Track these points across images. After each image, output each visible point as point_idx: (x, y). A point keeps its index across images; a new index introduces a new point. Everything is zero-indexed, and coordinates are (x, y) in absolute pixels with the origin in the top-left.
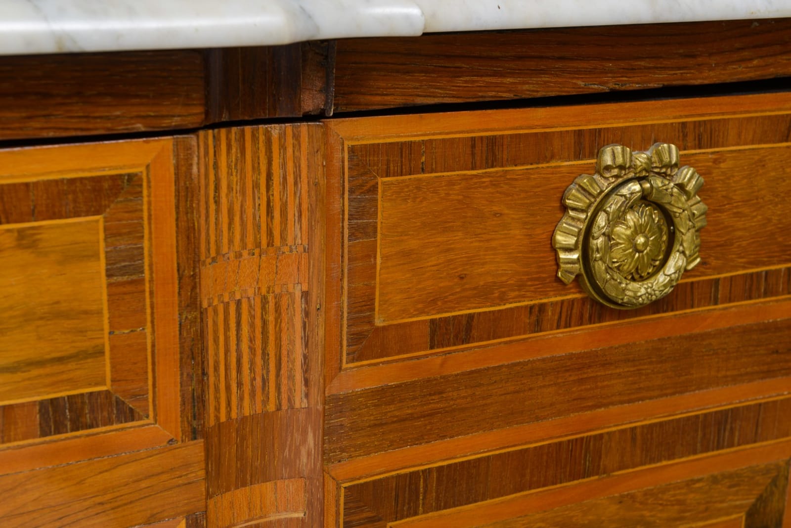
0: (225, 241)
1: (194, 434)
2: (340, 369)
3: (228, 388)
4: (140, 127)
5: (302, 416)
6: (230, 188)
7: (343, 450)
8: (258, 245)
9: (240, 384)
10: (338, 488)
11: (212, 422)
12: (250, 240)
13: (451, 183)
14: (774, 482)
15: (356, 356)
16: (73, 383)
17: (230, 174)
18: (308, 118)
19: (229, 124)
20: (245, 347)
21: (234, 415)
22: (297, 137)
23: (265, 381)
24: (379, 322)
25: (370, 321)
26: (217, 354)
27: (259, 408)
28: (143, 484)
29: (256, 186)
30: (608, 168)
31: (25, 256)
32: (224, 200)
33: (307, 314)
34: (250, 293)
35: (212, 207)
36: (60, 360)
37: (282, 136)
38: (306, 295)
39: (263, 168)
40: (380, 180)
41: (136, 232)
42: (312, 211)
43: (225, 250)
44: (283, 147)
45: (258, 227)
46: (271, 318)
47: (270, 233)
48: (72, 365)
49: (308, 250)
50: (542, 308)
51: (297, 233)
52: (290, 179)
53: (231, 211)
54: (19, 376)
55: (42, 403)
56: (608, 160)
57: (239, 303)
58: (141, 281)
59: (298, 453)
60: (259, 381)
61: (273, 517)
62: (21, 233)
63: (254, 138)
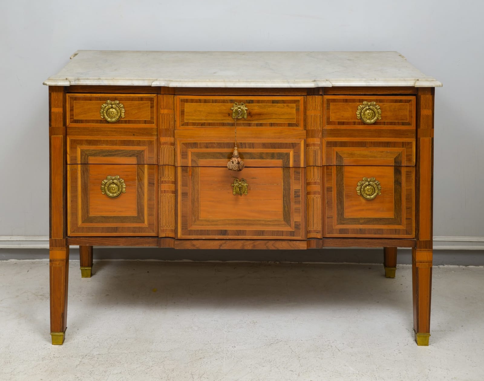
1: (305, 130)
2: (325, 126)
3: (310, 125)
4: (300, 95)
5: (319, 130)
6: (311, 102)
7: (326, 136)
8: (314, 109)
9: (312, 125)
10: (325, 141)
11: (308, 129)
13: (341, 104)
14: (399, 155)
15: (327, 124)
16: (292, 121)
18: (320, 95)
19: (311, 95)
20: (312, 121)
21: (311, 129)
22: (319, 97)
23: (315, 126)
24: (331, 121)
25: (329, 120)
26: (309, 121)
27: (314, 129)
28: (299, 134)
29: (314, 102)
30: (364, 104)
31: (288, 107)
32: (310, 104)
33: (320, 118)
34: (313, 115)
35: (308, 104)
36: (290, 119)
37: (317, 97)
38: (320, 116)
39: (315, 100)
40: (331, 103)
41: (299, 106)
42: (321, 105)
43: (310, 109)
44: (317, 98)
45: (314, 107)
46: (316, 118)
47: (316, 108)
48: (292, 119)
49: (320, 110)
50: (355, 122)
51: (319, 108)
52: (318, 102)
54: (286, 120)
55: (288, 123)
56: (364, 103)
57: (312, 116)
58: (299, 111)
59: (319, 135)
60: (314, 125)
61: (316, 143)
62: (287, 105)
63: (314, 96)
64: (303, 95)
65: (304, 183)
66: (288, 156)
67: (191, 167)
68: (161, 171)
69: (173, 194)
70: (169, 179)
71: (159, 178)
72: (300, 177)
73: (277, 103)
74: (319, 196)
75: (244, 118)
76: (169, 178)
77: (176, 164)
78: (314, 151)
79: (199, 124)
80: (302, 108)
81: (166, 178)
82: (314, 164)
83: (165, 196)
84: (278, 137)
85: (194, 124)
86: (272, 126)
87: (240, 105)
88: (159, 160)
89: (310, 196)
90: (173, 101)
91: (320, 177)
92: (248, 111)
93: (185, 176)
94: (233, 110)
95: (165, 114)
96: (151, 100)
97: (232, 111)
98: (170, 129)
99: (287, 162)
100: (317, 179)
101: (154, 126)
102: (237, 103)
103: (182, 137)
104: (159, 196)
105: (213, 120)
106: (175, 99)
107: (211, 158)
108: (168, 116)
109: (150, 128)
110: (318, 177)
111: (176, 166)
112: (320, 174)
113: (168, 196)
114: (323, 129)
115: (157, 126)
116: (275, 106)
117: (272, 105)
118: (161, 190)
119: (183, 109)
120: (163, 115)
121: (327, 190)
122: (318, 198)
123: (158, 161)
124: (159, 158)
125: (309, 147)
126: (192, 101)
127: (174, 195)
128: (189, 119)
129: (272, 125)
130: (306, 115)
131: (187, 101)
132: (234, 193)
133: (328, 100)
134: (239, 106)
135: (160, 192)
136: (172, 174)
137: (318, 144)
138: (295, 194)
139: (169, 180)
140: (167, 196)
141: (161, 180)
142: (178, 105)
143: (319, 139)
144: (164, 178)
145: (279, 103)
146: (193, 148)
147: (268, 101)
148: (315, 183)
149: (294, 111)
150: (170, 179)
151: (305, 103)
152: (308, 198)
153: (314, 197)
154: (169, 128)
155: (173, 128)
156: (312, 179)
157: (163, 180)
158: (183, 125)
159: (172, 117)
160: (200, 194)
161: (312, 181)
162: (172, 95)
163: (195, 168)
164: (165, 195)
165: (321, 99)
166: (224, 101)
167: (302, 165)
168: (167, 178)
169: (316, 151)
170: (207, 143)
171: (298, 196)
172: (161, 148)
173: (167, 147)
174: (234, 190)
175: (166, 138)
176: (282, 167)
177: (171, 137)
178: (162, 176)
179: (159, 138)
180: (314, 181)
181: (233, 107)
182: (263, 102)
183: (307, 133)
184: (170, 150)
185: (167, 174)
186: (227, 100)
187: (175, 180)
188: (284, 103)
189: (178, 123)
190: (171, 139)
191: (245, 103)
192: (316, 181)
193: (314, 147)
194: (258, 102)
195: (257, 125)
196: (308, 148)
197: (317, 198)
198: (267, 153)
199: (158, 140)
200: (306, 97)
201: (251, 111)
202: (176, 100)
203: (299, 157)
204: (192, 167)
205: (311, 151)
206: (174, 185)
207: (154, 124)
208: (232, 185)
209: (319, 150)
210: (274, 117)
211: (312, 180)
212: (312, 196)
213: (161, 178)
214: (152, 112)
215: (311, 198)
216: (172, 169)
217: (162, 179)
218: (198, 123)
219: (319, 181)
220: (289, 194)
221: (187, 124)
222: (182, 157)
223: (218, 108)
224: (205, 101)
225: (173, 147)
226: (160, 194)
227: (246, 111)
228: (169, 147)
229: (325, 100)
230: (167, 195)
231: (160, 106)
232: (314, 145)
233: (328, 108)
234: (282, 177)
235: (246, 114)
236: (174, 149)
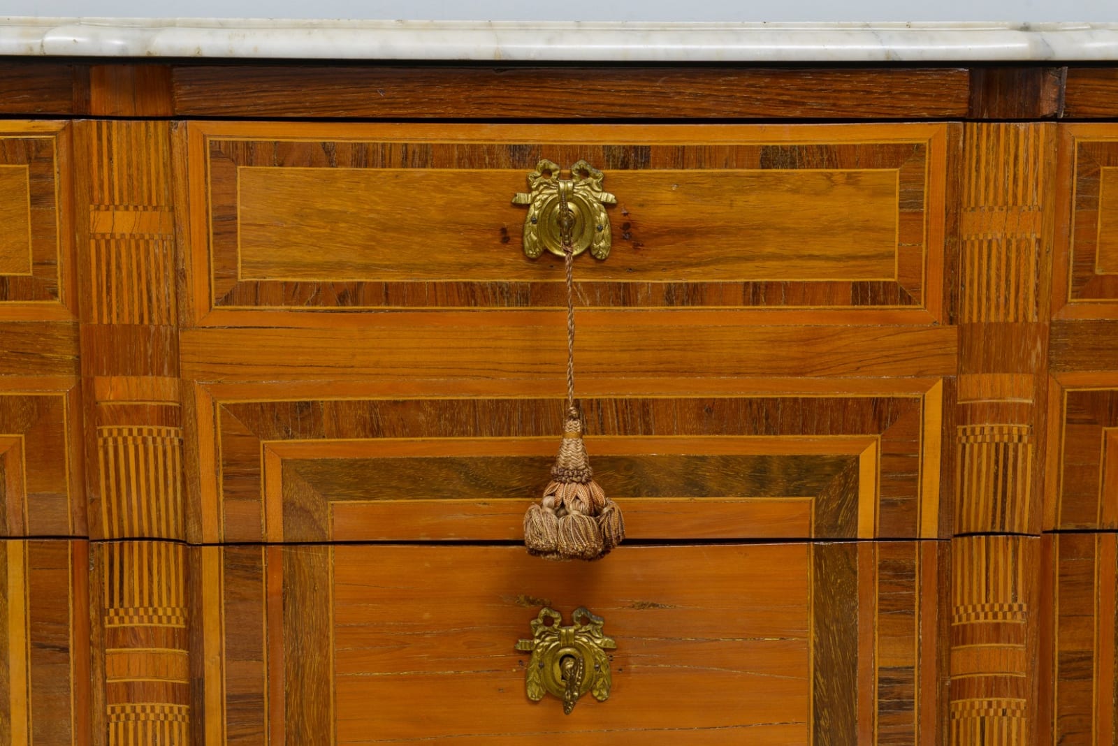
0: (982, 198)
1: (951, 321)
2: (1066, 302)
3: (979, 300)
4: (925, 114)
5: (1033, 329)
6: (987, 163)
7: (1067, 363)
8: (1006, 203)
9: (988, 299)
10: (1062, 391)
11: (966, 321)
12: (1000, 200)
15: (1077, 295)
16: (874, 273)
17: (988, 153)
18: (1045, 119)
19: (989, 121)
20: (993, 273)
21: (983, 320)
22: (1037, 131)
23: (1007, 300)
24: (1098, 271)
25: (1092, 270)
26: (972, 274)
27: (1001, 319)
28: (915, 349)
29: (1006, 163)
31: (850, 189)
32: (982, 170)
33: (1039, 254)
34: (999, 236)
35: (974, 174)
36: (867, 257)
37: (1027, 131)
38: (1039, 241)
39: (1012, 152)
40: (1102, 168)
41: (920, 181)
42: (1045, 182)
43: (982, 204)
44: (1027, 138)
45: (1006, 191)
46: (1013, 256)
47: (1015, 196)
48: (874, 262)
49: (1042, 210)
51: (1035, 198)
52: (1031, 160)
53: (987, 179)
54: (841, 264)
55: (854, 284)
57: (990, 242)
58: (921, 213)
59: (1029, 355)
60: (1002, 300)
61: (1010, 400)
62: (849, 176)
63: (1007, 130)
64: (948, 113)
65: (939, 635)
66: (846, 476)
67: (280, 548)
68: (101, 576)
69: (176, 707)
70: (150, 620)
71: (93, 614)
72: (912, 597)
73: (793, 165)
74: (1018, 705)
75: (594, 257)
76: (155, 611)
77: (193, 528)
78: (997, 445)
79: (321, 293)
80: (935, 191)
81: (136, 611)
82: (993, 523)
83: (133, 716)
84: (795, 363)
85: (293, 293)
86: (757, 302)
87: (571, 177)
88: (89, 508)
89: (964, 705)
90: (167, 154)
91: (1028, 599)
92: (618, 214)
93: (244, 600)
94: (527, 206)
95: (123, 235)
96: (36, 153)
97: (521, 213)
98: (153, 329)
99: (840, 507)
100: (1011, 608)
101: (56, 310)
102: (553, 166)
103: (228, 369)
104: (98, 717)
105: (410, 268)
106: (176, 140)
107: (399, 493)
108: (138, 247)
109: (31, 324)
110: (1015, 600)
111: (193, 539)
112: (1026, 581)
113: (152, 717)
114: (1051, 324)
115: (75, 311)
116: (779, 180)
117: (759, 177)
118: (104, 684)
119: (226, 201)
120: (108, 242)
121: (1061, 671)
122: (1009, 712)
123: (85, 519)
124: (93, 500)
125: (969, 427)
126: (282, 154)
127: (184, 707)
128: (266, 265)
129: (756, 293)
130: (960, 236)
131: (248, 154)
132: (534, 691)
133: (1088, 152)
134: (562, 185)
135: (99, 694)
136: (169, 590)
137: (1021, 405)
138: (881, 695)
139: (156, 623)
140: (142, 717)
141: (107, 626)
142: (195, 179)
143: (1026, 381)
144: (122, 612)
145: (802, 166)
146: (292, 437)
147: (738, 155)
148: (997, 632)
149: (891, 211)
150: (160, 621)
151: (955, 160)
152: (957, 716)
153: (987, 712)
154: (146, 322)
155: (168, 319)
156: (979, 609)
157: (116, 624)
158: (227, 300)
159: (165, 256)
160: (335, 701)
161: (982, 620)
162: (160, 123)
163: (301, 551)
164: (134, 709)
165: (1047, 143)
166: (473, 157)
167: (929, 525)
168: (141, 612)
169: (1011, 446)
170: (373, 405)
171: (903, 705)
172: (105, 441)
173: (140, 431)
174: (534, 676)
175: (133, 379)
176: (808, 540)
177: (160, 373)
178: (111, 606)
179: (90, 381)
180: (990, 620)
181: (530, 190)
182: (704, 156)
183: (961, 341)
184: (155, 449)
185: (141, 592)
186: (490, 150)
187: (186, 622)
188: (832, 163)
189: (199, 287)
190: (165, 389)
191: (598, 167)
192: (1000, 620)
193: (996, 426)
194: (679, 157)
195: (671, 296)
196: (965, 430)
197: (1004, 713)
198: (726, 461)
199: (85, 396)
200: (965, 127)
201: (635, 212)
202: (185, 154)
203: (914, 480)
204: (287, 549)
205: (980, 445)
206: (185, 652)
207: (57, 302)
208: (522, 644)
209: (1025, 439)
210: (769, 250)
211: (977, 617)
212: (980, 703)
213: (102, 612)
214: (42, 231)
215: (970, 714)
216: (167, 560)
217: (111, 622)
218: (321, 288)
219: (1019, 620)
220: (848, 691)
221: (256, 293)
222: (225, 491)
223: (440, 199)
224: (363, 157)
225: (177, 434)
226: (98, 706)
227: (603, 215)
228: (150, 432)
229: (1072, 150)
230: (144, 709)
231: (91, 188)
232: (1000, 412)
233: (1087, 200)
234: (810, 597)
235: (606, 232)
236: (181, 442)
